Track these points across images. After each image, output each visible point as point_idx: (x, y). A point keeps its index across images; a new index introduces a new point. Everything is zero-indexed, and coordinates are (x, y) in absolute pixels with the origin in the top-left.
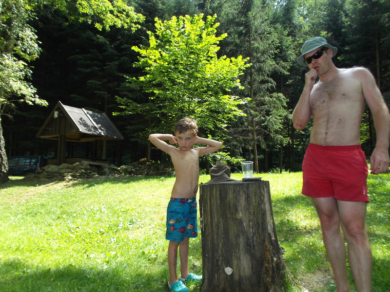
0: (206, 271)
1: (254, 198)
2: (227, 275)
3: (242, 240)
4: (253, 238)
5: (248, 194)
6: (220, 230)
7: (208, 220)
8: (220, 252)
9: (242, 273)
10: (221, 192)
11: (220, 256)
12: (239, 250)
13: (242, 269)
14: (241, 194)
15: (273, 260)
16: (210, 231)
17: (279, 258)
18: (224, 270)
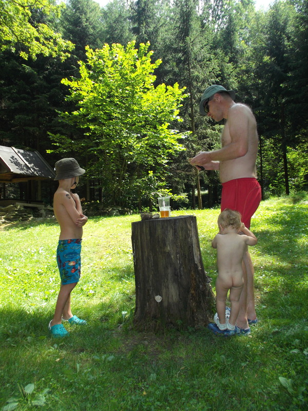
0: (139, 300)
1: (180, 232)
2: (157, 302)
3: (170, 271)
4: (180, 268)
5: (175, 229)
6: (150, 263)
7: (139, 255)
8: (150, 282)
9: (170, 300)
10: (150, 228)
11: (150, 286)
12: (167, 280)
13: (170, 296)
14: (169, 229)
15: (199, 287)
16: (141, 265)
17: (205, 286)
18: (154, 298)
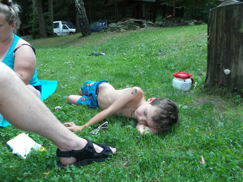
2: (226, 75)
6: (223, 42)
7: (213, 37)
8: (221, 59)
9: (238, 73)
10: (227, 12)
11: (221, 62)
13: (239, 70)
16: (214, 44)
18: (223, 71)
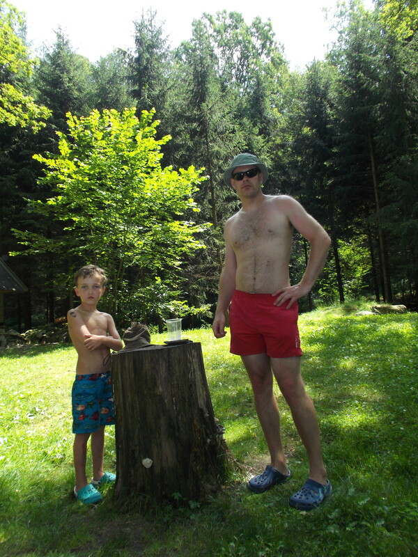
0: (120, 467)
1: (177, 366)
2: (146, 468)
3: (163, 422)
4: (177, 417)
5: (169, 362)
6: (135, 411)
7: (119, 400)
8: (136, 440)
9: (164, 464)
10: (134, 362)
11: (136, 446)
12: (159, 434)
13: (164, 458)
14: (161, 362)
15: (205, 443)
17: (214, 439)
18: (141, 462)
